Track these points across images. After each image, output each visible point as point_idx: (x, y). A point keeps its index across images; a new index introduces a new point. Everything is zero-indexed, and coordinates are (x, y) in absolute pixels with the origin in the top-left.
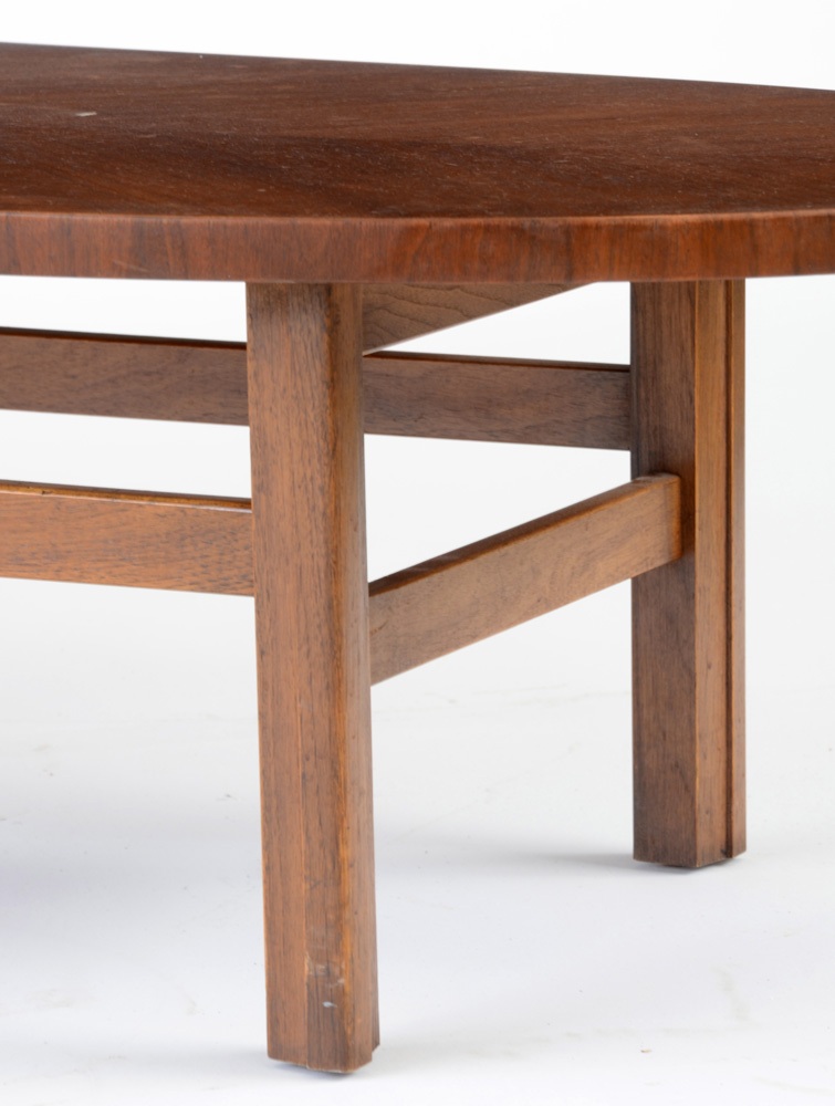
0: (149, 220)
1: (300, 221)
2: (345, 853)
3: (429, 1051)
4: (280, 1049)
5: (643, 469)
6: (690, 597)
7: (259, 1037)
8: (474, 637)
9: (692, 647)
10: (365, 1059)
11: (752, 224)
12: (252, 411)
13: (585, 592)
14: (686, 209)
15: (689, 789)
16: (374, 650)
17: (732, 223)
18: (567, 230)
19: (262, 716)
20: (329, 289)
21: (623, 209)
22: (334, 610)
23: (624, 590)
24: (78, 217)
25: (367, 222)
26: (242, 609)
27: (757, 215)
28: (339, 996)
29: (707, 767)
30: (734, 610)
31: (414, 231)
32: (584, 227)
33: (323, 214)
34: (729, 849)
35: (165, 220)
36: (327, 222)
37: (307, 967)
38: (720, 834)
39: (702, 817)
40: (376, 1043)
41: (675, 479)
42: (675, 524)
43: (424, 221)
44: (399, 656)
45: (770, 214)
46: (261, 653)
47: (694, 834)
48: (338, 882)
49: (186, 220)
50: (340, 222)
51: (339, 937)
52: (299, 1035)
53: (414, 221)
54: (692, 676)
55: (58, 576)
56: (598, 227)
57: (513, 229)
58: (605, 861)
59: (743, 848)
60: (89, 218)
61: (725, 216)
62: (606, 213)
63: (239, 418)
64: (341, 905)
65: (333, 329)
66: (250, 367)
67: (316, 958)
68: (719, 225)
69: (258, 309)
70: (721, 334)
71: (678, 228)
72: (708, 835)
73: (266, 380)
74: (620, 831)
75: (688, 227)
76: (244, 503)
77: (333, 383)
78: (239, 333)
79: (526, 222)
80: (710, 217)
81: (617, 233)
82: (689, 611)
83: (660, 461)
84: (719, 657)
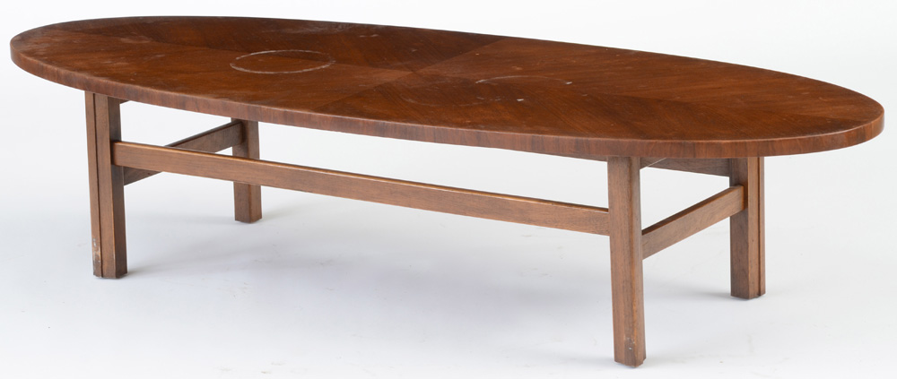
0: (580, 138)
1: (620, 140)
2: (634, 308)
3: (662, 360)
4: (618, 359)
5: (734, 184)
6: (747, 221)
7: (612, 355)
8: (676, 242)
10: (641, 363)
11: (745, 143)
15: (747, 276)
16: (644, 250)
19: (612, 269)
20: (629, 158)
22: (631, 242)
23: (728, 219)
24: (561, 137)
25: (638, 141)
26: (606, 239)
27: (747, 141)
28: (633, 346)
29: (753, 270)
30: (761, 224)
31: (652, 143)
32: (699, 143)
33: (627, 137)
34: (760, 293)
35: (584, 138)
36: (628, 140)
37: (624, 338)
38: (757, 289)
39: (751, 285)
40: (645, 358)
41: (742, 188)
42: (741, 200)
43: (654, 141)
44: (652, 250)
45: (750, 140)
46: (611, 252)
47: (749, 289)
48: (633, 316)
49: (590, 139)
50: (631, 140)
51: (633, 331)
52: (623, 356)
53: (651, 141)
54: (748, 244)
55: (556, 227)
56: (702, 144)
57: (679, 143)
58: (720, 296)
59: (764, 293)
60: (564, 137)
61: (738, 141)
62: (705, 139)
64: (633, 322)
67: (627, 336)
68: (736, 143)
71: (725, 144)
72: (753, 289)
74: (727, 286)
76: (606, 210)
77: (631, 181)
79: (683, 141)
80: (734, 141)
82: (747, 225)
83: (739, 182)
84: (756, 239)
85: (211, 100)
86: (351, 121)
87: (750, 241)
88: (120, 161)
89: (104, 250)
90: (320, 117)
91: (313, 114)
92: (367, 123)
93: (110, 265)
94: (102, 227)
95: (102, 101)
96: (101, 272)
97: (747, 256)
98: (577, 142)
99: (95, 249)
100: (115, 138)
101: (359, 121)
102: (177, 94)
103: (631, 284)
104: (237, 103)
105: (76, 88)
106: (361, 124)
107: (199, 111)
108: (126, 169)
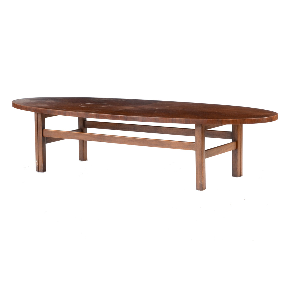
0: (187, 119)
1: (199, 119)
2: (203, 172)
4: (197, 189)
5: (233, 141)
6: (237, 153)
8: (215, 155)
9: (237, 157)
10: (204, 190)
11: (237, 120)
12: (195, 135)
13: (226, 152)
14: (231, 119)
15: (237, 170)
16: (206, 156)
17: (235, 120)
18: (221, 120)
20: (202, 125)
21: (226, 118)
23: (231, 151)
24: (181, 119)
25: (204, 119)
26: (195, 151)
27: (237, 119)
28: (202, 184)
29: (239, 168)
30: (241, 154)
32: (223, 120)
34: (241, 175)
35: (188, 119)
36: (201, 119)
38: (240, 174)
39: (238, 173)
40: (205, 188)
41: (236, 142)
42: (236, 146)
44: (208, 156)
46: (196, 155)
47: (237, 174)
48: (202, 175)
49: (190, 119)
51: (202, 180)
52: (199, 188)
54: (237, 160)
55: (179, 149)
56: (224, 120)
62: (225, 119)
63: (194, 136)
64: (202, 177)
65: (202, 128)
66: (195, 131)
67: (200, 181)
69: (196, 126)
70: (240, 129)
72: (239, 174)
73: (196, 132)
75: (231, 120)
76: (195, 143)
77: (202, 133)
78: (194, 128)
79: (218, 119)
81: (226, 120)
82: (237, 154)
83: (235, 140)
84: (240, 158)
85: (73, 112)
86: (116, 116)
87: (238, 159)
88: (45, 135)
89: (39, 163)
90: (107, 115)
91: (105, 114)
92: (122, 116)
93: (41, 168)
94: (39, 156)
95: (40, 116)
96: (38, 170)
97: (237, 164)
98: (186, 120)
99: (36, 163)
100: (43, 128)
101: (119, 116)
102: (63, 111)
103: (202, 164)
104: (82, 113)
105: (32, 111)
106: (120, 117)
107: (70, 116)
108: (47, 138)
